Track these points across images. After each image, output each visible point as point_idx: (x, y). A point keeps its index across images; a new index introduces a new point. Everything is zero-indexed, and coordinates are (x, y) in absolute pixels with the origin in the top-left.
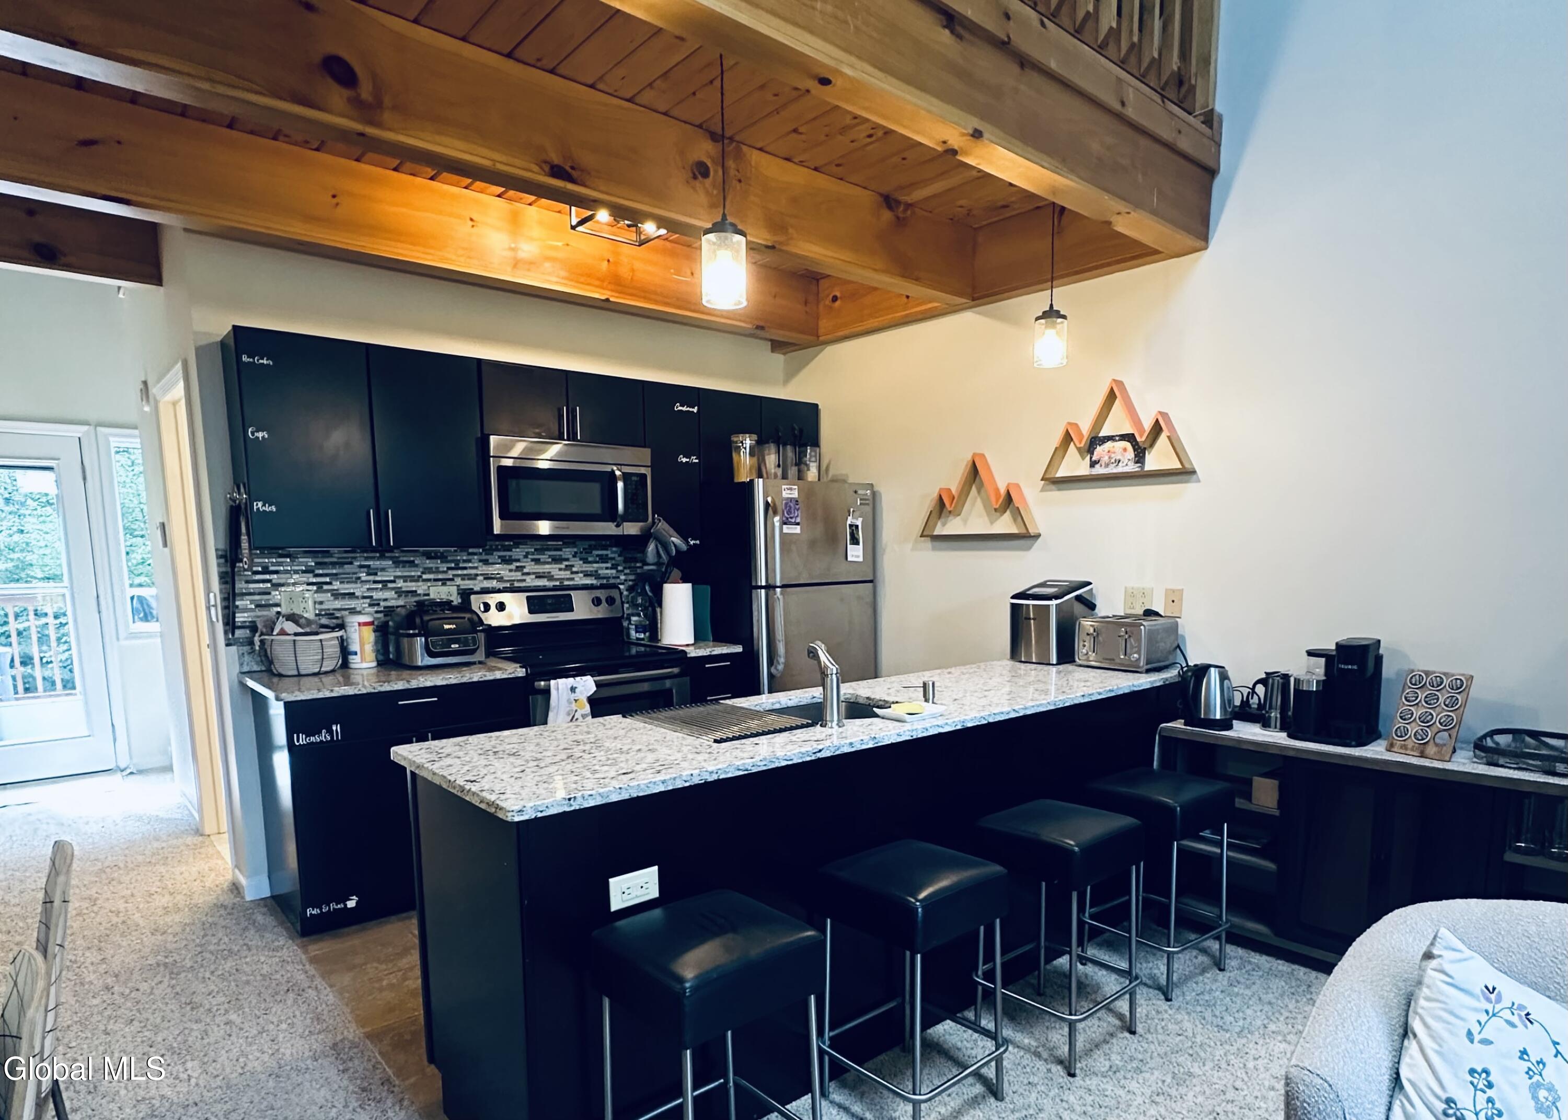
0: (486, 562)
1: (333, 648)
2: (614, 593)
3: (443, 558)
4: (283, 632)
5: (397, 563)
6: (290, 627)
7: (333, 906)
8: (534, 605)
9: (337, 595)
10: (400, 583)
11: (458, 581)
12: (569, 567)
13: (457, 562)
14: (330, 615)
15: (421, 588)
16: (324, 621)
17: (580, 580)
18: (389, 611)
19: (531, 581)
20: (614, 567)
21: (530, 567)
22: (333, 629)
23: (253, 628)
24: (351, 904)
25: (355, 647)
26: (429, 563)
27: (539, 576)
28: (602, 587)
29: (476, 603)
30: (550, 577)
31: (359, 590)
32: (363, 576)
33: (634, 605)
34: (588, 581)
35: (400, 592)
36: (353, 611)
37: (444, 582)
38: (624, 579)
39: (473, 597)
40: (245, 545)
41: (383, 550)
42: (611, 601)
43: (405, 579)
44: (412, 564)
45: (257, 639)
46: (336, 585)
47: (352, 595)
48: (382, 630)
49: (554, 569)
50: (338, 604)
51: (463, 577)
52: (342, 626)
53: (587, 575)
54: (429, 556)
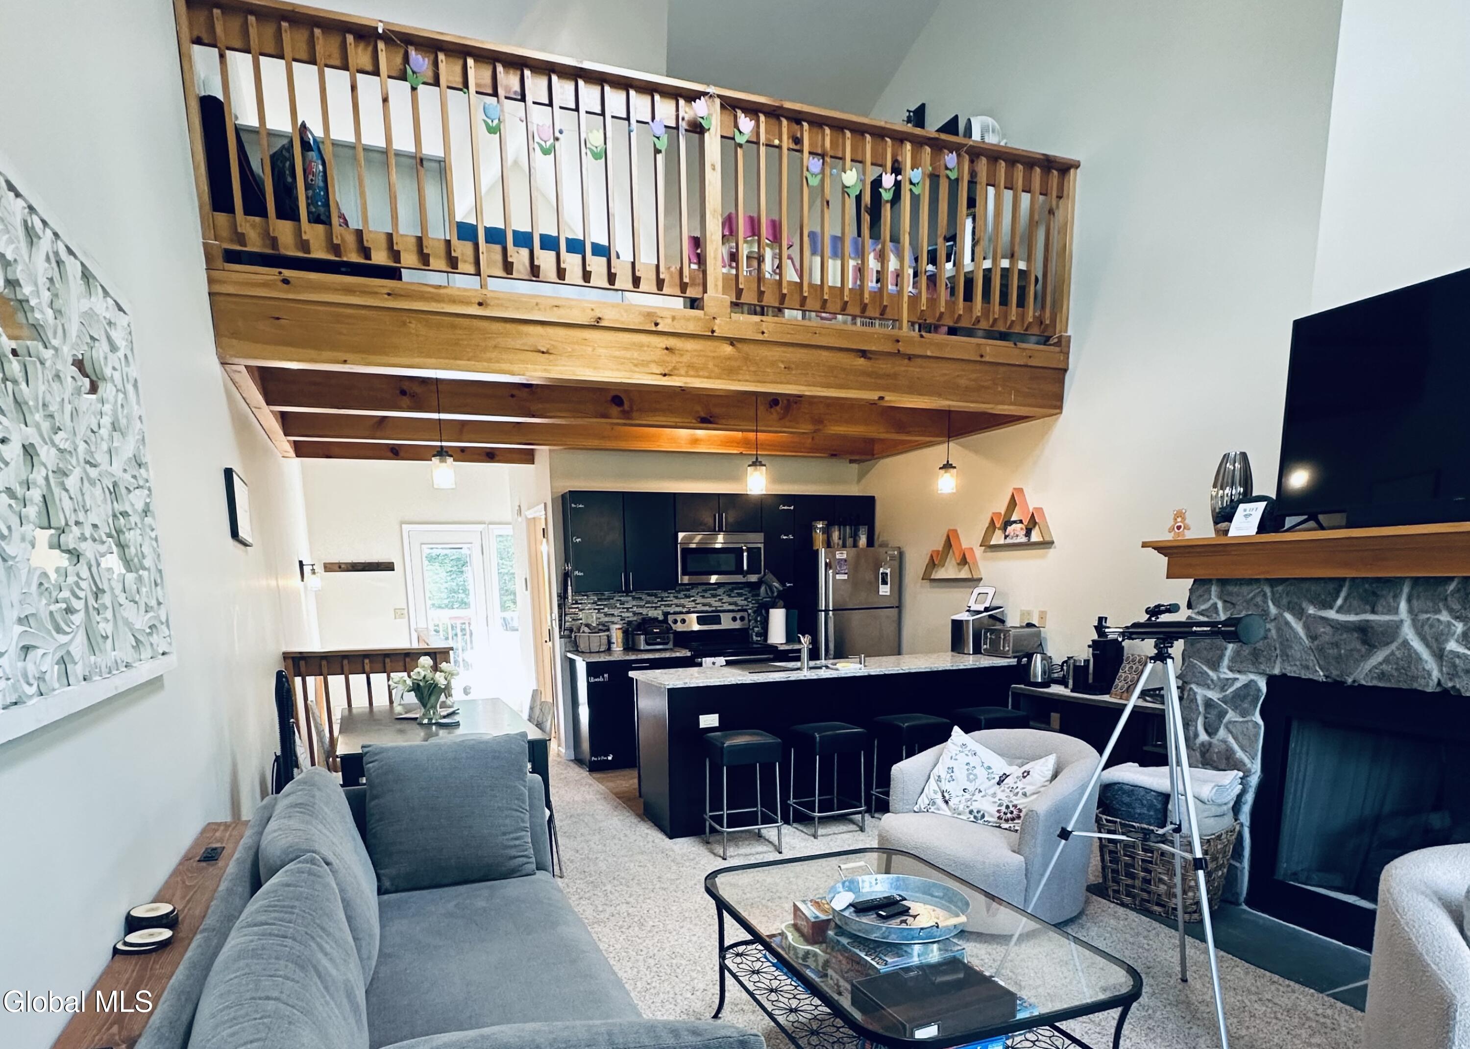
0: (676, 598)
1: (604, 640)
2: (745, 614)
3: (656, 596)
4: (584, 632)
5: (634, 598)
6: (587, 630)
7: (603, 758)
8: (700, 621)
9: (606, 615)
10: (635, 609)
11: (663, 607)
12: (720, 600)
13: (662, 598)
14: (604, 625)
15: (644, 611)
16: (600, 627)
17: (726, 607)
18: (629, 623)
19: (700, 608)
20: (746, 599)
21: (700, 600)
22: (604, 631)
23: (571, 630)
24: (610, 758)
25: (614, 640)
26: (649, 598)
27: (704, 605)
28: (739, 611)
29: (670, 618)
30: (710, 606)
31: (616, 612)
32: (618, 605)
33: (756, 621)
34: (731, 607)
35: (635, 614)
36: (613, 623)
37: (656, 608)
38: (751, 606)
39: (669, 616)
40: (570, 591)
41: (627, 592)
42: (742, 619)
43: (638, 606)
44: (640, 599)
45: (573, 635)
46: (606, 610)
47: (613, 615)
48: (626, 632)
49: (712, 601)
50: (607, 619)
51: (665, 606)
52: (608, 630)
53: (730, 604)
54: (649, 595)
